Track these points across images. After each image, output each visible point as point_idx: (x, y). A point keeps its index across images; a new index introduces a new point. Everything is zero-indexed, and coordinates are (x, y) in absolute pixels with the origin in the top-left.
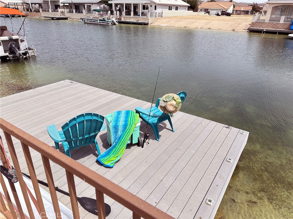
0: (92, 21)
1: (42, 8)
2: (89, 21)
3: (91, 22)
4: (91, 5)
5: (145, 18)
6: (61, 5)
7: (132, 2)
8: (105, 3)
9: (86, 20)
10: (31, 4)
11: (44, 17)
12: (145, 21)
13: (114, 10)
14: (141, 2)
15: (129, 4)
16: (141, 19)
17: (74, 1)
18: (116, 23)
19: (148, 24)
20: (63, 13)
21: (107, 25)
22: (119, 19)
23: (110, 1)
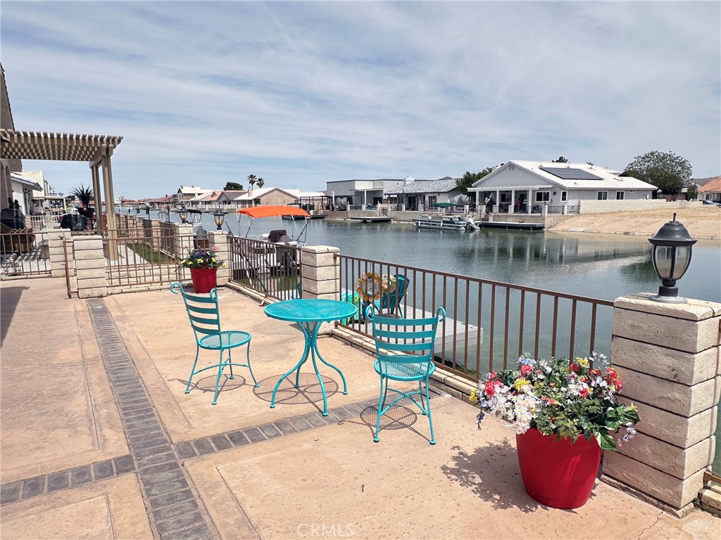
0: (430, 223)
1: (351, 203)
2: (425, 224)
3: (427, 226)
4: (437, 195)
5: (539, 216)
6: (384, 198)
7: (513, 188)
8: (464, 191)
9: (420, 222)
10: (336, 197)
11: (352, 219)
12: (537, 222)
13: (477, 203)
14: (531, 187)
15: (507, 191)
16: (528, 219)
17: (408, 190)
18: (474, 226)
19: (544, 227)
20: (384, 211)
21: (457, 230)
22: (483, 219)
23: (471, 187)
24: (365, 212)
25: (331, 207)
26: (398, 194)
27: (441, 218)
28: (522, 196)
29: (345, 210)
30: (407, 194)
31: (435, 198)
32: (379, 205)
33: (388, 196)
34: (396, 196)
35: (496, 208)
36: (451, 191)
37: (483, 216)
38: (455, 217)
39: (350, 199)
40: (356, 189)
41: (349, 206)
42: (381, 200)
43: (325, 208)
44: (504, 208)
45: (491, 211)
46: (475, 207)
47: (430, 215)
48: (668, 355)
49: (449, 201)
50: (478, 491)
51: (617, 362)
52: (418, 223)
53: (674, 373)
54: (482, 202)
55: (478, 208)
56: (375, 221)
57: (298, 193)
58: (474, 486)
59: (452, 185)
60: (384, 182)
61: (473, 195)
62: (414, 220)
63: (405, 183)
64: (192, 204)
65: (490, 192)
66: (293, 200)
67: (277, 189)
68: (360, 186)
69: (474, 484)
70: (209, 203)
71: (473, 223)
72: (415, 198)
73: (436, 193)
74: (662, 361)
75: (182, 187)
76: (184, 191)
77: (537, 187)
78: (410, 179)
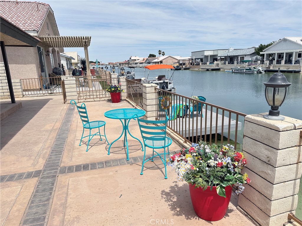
0: (239, 70)
2: (237, 71)
5: (298, 66)
6: (218, 58)
7: (285, 51)
8: (259, 54)
9: (234, 70)
10: (195, 59)
11: (202, 69)
12: (296, 69)
13: (265, 60)
14: (295, 51)
15: (282, 53)
16: (292, 67)
17: (230, 54)
18: (262, 71)
19: (300, 71)
20: (218, 65)
21: (253, 73)
22: (267, 68)
23: (262, 52)
24: (208, 65)
25: (193, 64)
26: (225, 57)
27: (245, 67)
28: (290, 55)
29: (199, 65)
30: (229, 56)
31: (243, 58)
32: (215, 62)
33: (220, 57)
34: (224, 57)
35: (275, 62)
36: (252, 54)
37: (267, 66)
38: (252, 67)
39: (202, 60)
40: (205, 55)
41: (201, 63)
42: (216, 60)
43: (190, 64)
44: (279, 62)
45: (272, 63)
46: (264, 62)
47: (239, 66)
48: (266, 149)
49: (250, 59)
50: (171, 205)
51: (245, 149)
52: (233, 70)
53: (268, 159)
54: (267, 59)
55: (265, 62)
56: (213, 70)
57: (179, 58)
58: (171, 202)
59: (253, 51)
60: (219, 51)
61: (263, 55)
62: (231, 69)
63: (229, 51)
64: (135, 64)
65: (272, 54)
66: (177, 61)
67: (170, 56)
68: (207, 53)
69: (172, 201)
70: (142, 63)
71: (261, 70)
72: (233, 58)
73: (244, 55)
74: (263, 152)
75: (131, 57)
76: (132, 58)
77: (298, 50)
78: (232, 49)
